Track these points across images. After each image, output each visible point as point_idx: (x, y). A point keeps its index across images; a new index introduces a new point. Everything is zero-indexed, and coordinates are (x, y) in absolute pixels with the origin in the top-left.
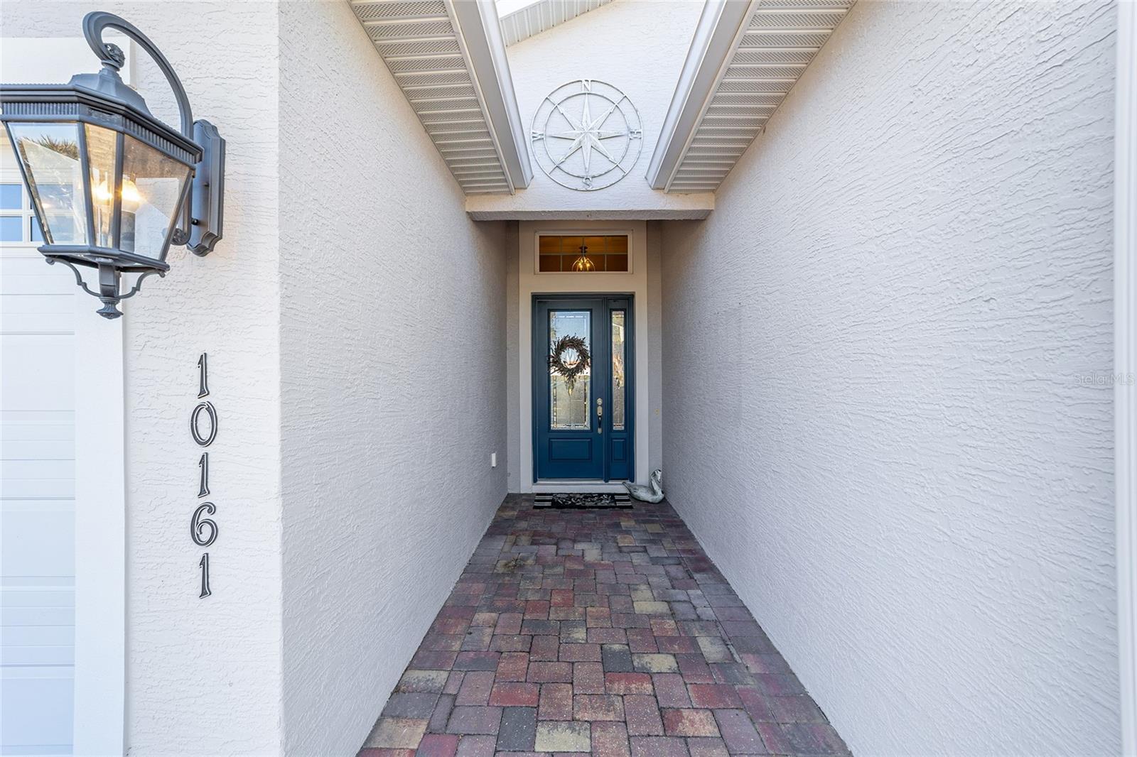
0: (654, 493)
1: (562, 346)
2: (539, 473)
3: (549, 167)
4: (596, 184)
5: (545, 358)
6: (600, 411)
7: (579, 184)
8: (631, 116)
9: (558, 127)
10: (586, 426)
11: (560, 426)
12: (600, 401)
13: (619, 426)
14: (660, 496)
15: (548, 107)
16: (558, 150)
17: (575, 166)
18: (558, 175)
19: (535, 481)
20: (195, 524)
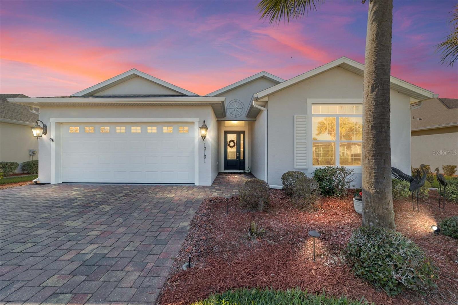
0: (248, 171)
1: (230, 142)
2: (225, 169)
3: (229, 113)
4: (237, 116)
5: (226, 145)
6: (238, 155)
7: (234, 116)
8: (243, 105)
9: (231, 107)
10: (235, 159)
11: (230, 159)
12: (238, 153)
13: (242, 158)
14: (250, 171)
15: (229, 104)
16: (231, 111)
17: (234, 113)
18: (231, 115)
19: (224, 170)
20: (204, 157)
